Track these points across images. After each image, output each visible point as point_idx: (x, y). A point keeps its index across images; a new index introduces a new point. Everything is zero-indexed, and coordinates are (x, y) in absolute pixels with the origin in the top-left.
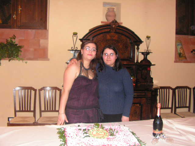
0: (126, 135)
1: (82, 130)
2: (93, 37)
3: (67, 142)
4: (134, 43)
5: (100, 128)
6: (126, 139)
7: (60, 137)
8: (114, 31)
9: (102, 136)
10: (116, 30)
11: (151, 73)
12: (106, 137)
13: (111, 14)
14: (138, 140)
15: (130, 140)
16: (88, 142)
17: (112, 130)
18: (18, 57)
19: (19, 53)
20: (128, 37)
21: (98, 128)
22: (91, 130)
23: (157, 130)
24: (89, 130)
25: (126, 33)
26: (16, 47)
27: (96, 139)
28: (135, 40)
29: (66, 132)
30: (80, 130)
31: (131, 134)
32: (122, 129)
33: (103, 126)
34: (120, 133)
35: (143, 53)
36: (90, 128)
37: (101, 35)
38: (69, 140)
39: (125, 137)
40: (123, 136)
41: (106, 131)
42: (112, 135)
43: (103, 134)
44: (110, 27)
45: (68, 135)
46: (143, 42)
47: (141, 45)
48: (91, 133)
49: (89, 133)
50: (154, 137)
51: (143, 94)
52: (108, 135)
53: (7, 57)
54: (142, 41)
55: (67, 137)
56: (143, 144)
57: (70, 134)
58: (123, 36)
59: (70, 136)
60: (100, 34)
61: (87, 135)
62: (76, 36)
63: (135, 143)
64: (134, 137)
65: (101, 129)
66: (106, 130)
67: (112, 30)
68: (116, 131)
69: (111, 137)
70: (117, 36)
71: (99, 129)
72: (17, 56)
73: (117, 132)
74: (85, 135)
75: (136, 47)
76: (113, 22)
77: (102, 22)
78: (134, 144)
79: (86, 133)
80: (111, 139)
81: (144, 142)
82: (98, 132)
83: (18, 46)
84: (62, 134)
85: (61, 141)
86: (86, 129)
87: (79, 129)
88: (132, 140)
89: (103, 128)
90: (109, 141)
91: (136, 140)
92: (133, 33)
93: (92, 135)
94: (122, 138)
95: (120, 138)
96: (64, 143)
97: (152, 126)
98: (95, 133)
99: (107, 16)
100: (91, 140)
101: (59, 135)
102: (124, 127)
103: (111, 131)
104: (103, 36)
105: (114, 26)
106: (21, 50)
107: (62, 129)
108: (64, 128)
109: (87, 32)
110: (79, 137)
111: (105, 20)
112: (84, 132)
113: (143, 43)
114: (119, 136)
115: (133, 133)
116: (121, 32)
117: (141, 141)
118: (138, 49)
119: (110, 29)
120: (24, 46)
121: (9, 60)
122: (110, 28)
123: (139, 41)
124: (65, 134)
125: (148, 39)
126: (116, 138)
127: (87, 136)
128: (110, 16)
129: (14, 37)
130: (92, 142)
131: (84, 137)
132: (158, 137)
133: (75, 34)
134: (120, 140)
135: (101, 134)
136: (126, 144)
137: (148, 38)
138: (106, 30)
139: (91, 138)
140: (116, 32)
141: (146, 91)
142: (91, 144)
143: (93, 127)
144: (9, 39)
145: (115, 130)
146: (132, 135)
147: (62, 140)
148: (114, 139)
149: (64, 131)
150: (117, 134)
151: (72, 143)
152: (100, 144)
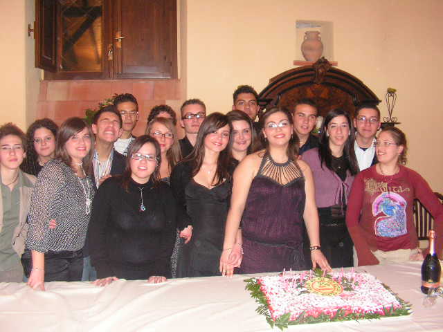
0: (373, 288)
2: (280, 94)
3: (270, 303)
5: (325, 277)
6: (375, 296)
7: (254, 295)
8: (321, 80)
9: (331, 290)
10: (324, 80)
12: (339, 292)
13: (313, 44)
14: (397, 298)
15: (381, 297)
16: (309, 301)
17: (346, 279)
20: (350, 93)
21: (320, 276)
22: (309, 282)
23: (430, 281)
24: (304, 281)
25: (343, 85)
27: (322, 297)
28: (365, 99)
29: (264, 285)
31: (382, 287)
32: (365, 279)
33: (330, 274)
34: (363, 286)
36: (305, 278)
37: (296, 89)
38: (275, 301)
39: (372, 293)
40: (368, 290)
41: (336, 283)
42: (349, 289)
43: (331, 287)
44: (313, 72)
45: (269, 291)
46: (381, 101)
48: (311, 286)
49: (307, 286)
50: (426, 295)
52: (341, 288)
54: (380, 99)
55: (268, 295)
56: (407, 306)
57: (272, 289)
58: (339, 91)
59: (273, 291)
60: (293, 87)
61: (304, 289)
63: (392, 303)
64: (389, 293)
65: (327, 279)
66: (336, 280)
67: (316, 80)
68: (354, 282)
69: (347, 293)
70: (326, 90)
71: (322, 278)
73: (357, 284)
74: (300, 289)
76: (319, 62)
77: (296, 63)
78: (391, 305)
79: (301, 286)
80: (348, 296)
82: (323, 285)
84: (257, 290)
85: (257, 301)
86: (299, 280)
88: (386, 299)
89: (329, 277)
90: (345, 300)
91: (392, 299)
92: (359, 82)
93: (314, 290)
94: (368, 295)
95: (363, 295)
96: (263, 305)
97: (420, 275)
98: (317, 286)
99: (305, 49)
100: (313, 299)
101: (251, 292)
102: (366, 274)
103: (345, 282)
104: (299, 92)
105: (320, 71)
107: (253, 280)
108: (258, 280)
110: (290, 294)
111: (302, 59)
112: (296, 285)
113: (380, 104)
114: (362, 290)
115: (387, 288)
116: (334, 81)
119: (313, 77)
122: (312, 75)
124: (261, 290)
125: (391, 95)
126: (357, 295)
127: (304, 292)
128: (310, 49)
130: (316, 302)
131: (297, 293)
132: (433, 293)
134: (365, 299)
135: (327, 287)
136: (376, 305)
137: (391, 92)
138: (305, 80)
139: (312, 295)
140: (325, 84)
142: (314, 305)
143: (310, 276)
144: (105, 103)
145: (352, 279)
146: (384, 289)
147: (258, 299)
148: (353, 297)
149: (259, 284)
150: (357, 287)
151: (280, 304)
152: (330, 305)
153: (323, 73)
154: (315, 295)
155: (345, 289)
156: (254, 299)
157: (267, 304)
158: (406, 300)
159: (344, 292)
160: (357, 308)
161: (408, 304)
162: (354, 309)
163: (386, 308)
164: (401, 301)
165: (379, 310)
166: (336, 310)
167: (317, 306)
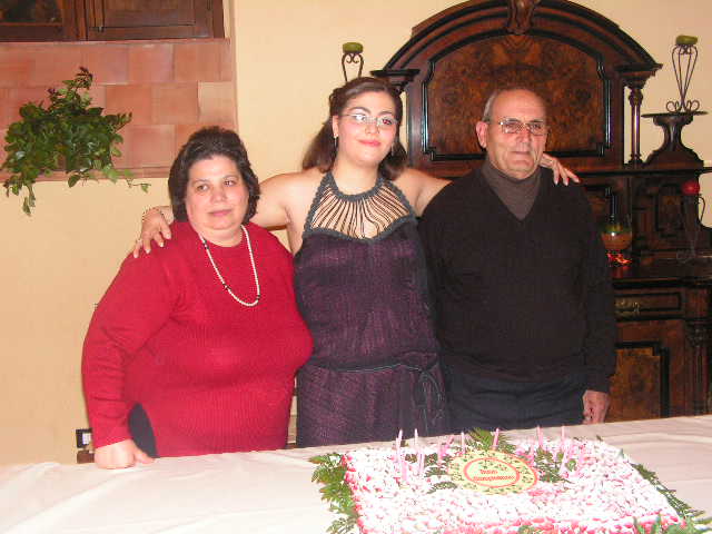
0: (611, 476)
1: (421, 460)
2: (434, 59)
3: (360, 512)
4: (617, 75)
5: (497, 450)
6: (616, 495)
7: (329, 493)
8: (525, 25)
9: (510, 481)
10: (532, 24)
11: (700, 207)
12: (528, 485)
14: (672, 501)
16: (452, 508)
17: (548, 455)
18: (108, 167)
19: (112, 149)
20: (590, 52)
21: (487, 449)
22: (458, 460)
24: (447, 459)
25: (575, 33)
26: (97, 120)
27: (484, 497)
28: (624, 63)
29: (353, 470)
30: (412, 458)
31: (636, 472)
32: (593, 454)
33: (510, 442)
34: (586, 470)
35: (659, 119)
36: (451, 452)
37: (469, 49)
38: (368, 502)
39: (608, 486)
40: (598, 480)
41: (521, 464)
42: (552, 476)
43: (511, 472)
45: (362, 483)
46: (660, 66)
47: (650, 81)
48: (461, 471)
49: (451, 471)
51: (671, 302)
52: (532, 476)
53: (60, 169)
54: (658, 61)
55: (357, 493)
56: (700, 522)
57: (368, 479)
59: (370, 485)
60: (463, 43)
61: (445, 478)
62: (357, 58)
63: (658, 513)
64: (652, 488)
65: (500, 455)
66: (524, 456)
67: (514, 25)
68: (564, 460)
69: (548, 486)
70: (536, 48)
71: (490, 452)
72: (105, 160)
73: (572, 465)
74: (435, 479)
75: (627, 91)
78: (654, 518)
79: (439, 472)
80: (548, 494)
81: (702, 513)
82: (490, 468)
83: (103, 114)
84: (337, 483)
85: (332, 508)
86: (434, 456)
87: (408, 458)
88: (641, 501)
89: (508, 449)
90: (540, 504)
91: (660, 501)
92: (612, 27)
93: (466, 481)
94: (597, 492)
95: (587, 492)
96: (345, 516)
98: (474, 470)
100: (462, 501)
101: (322, 485)
102: (597, 443)
103: (545, 461)
104: (477, 53)
105: (522, 4)
106: (118, 132)
107: (332, 458)
108: (342, 458)
109: (405, 36)
110: (409, 490)
112: (428, 468)
113: (659, 72)
114: (583, 482)
115: (646, 474)
116: (556, 27)
117: (686, 506)
118: (637, 99)
119: (503, 20)
120: (130, 115)
121: (72, 182)
122: (504, 15)
123: (639, 66)
124: (347, 482)
125: (686, 52)
126: (571, 492)
127: (442, 485)
129: (85, 78)
130: (470, 510)
131: (427, 487)
133: (353, 51)
134: (589, 501)
135: (500, 473)
136: (616, 516)
137: (685, 44)
138: (490, 25)
139: (461, 494)
140: (532, 32)
141: (682, 290)
142: (464, 516)
143: (464, 446)
144: (63, 89)
145: (561, 455)
146: (640, 477)
147: (336, 504)
148: (560, 496)
149: (343, 468)
150: (572, 473)
151: (382, 514)
152: (503, 516)
153: (527, 8)
154: (469, 492)
155: (543, 479)
156: (326, 505)
157: (354, 515)
158: (694, 505)
159: (541, 484)
160: (569, 525)
161: (701, 517)
162: (561, 525)
163: (643, 526)
164: (681, 508)
165: (625, 530)
166: (516, 529)
167: (470, 520)
